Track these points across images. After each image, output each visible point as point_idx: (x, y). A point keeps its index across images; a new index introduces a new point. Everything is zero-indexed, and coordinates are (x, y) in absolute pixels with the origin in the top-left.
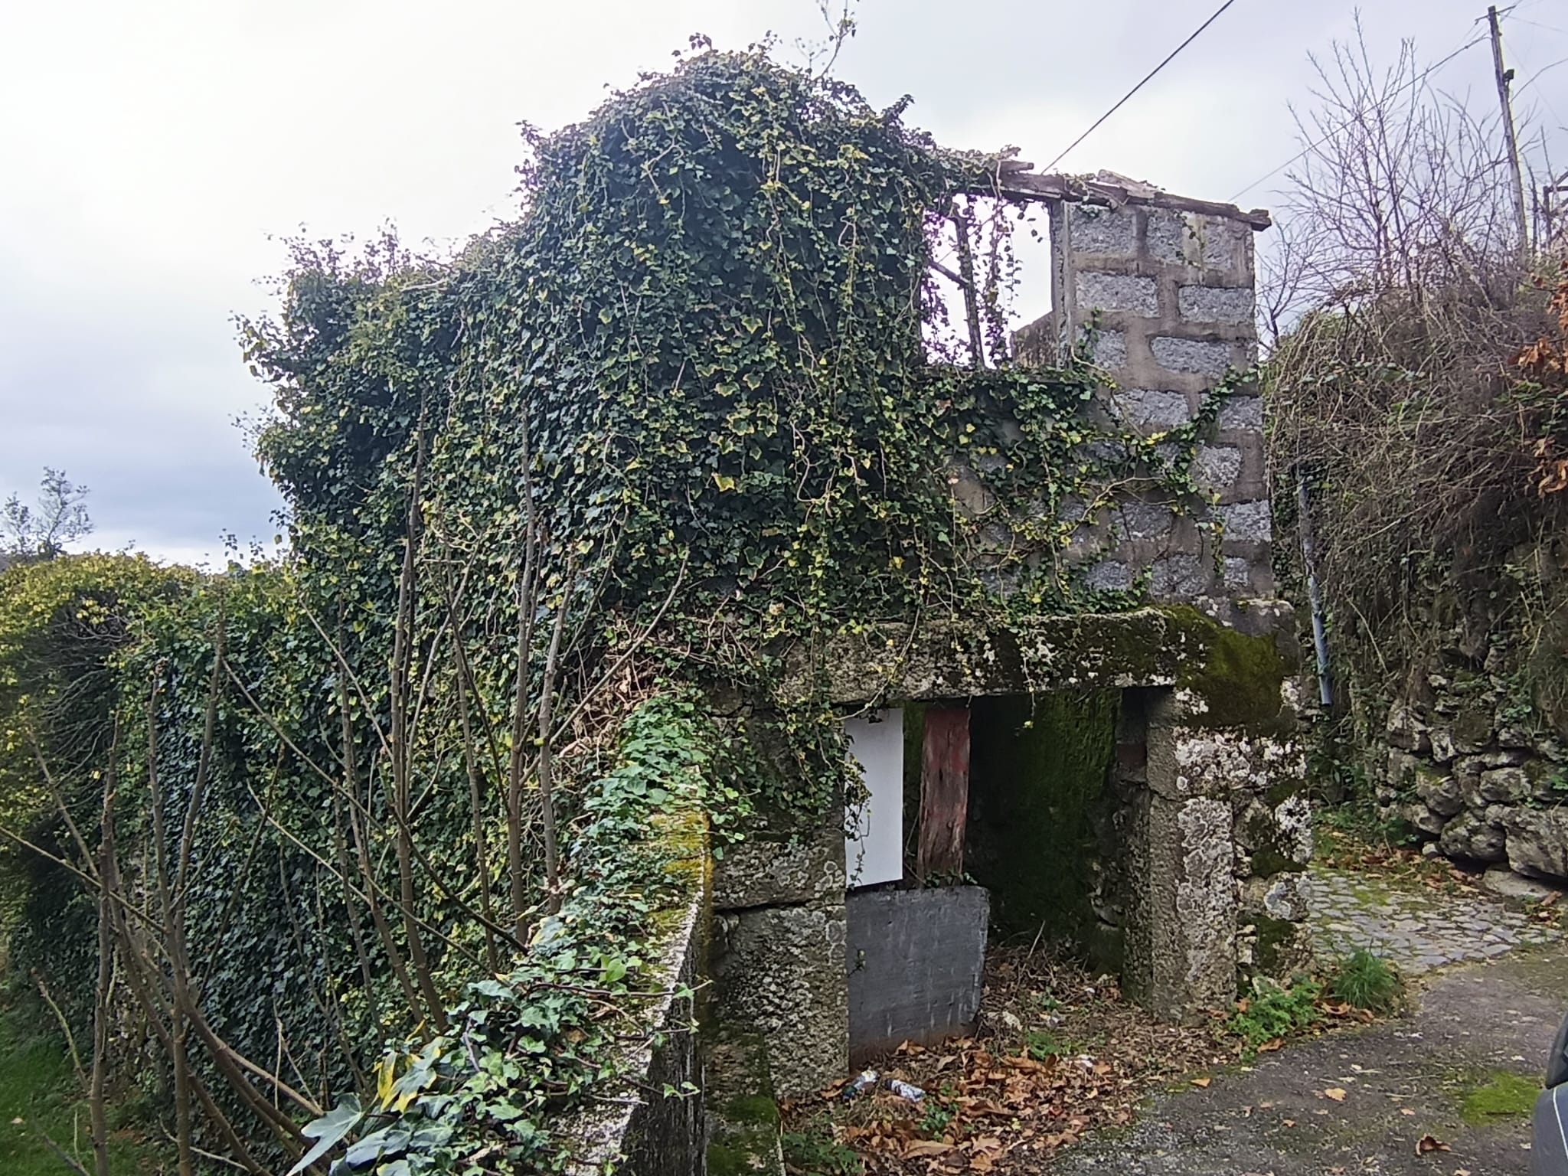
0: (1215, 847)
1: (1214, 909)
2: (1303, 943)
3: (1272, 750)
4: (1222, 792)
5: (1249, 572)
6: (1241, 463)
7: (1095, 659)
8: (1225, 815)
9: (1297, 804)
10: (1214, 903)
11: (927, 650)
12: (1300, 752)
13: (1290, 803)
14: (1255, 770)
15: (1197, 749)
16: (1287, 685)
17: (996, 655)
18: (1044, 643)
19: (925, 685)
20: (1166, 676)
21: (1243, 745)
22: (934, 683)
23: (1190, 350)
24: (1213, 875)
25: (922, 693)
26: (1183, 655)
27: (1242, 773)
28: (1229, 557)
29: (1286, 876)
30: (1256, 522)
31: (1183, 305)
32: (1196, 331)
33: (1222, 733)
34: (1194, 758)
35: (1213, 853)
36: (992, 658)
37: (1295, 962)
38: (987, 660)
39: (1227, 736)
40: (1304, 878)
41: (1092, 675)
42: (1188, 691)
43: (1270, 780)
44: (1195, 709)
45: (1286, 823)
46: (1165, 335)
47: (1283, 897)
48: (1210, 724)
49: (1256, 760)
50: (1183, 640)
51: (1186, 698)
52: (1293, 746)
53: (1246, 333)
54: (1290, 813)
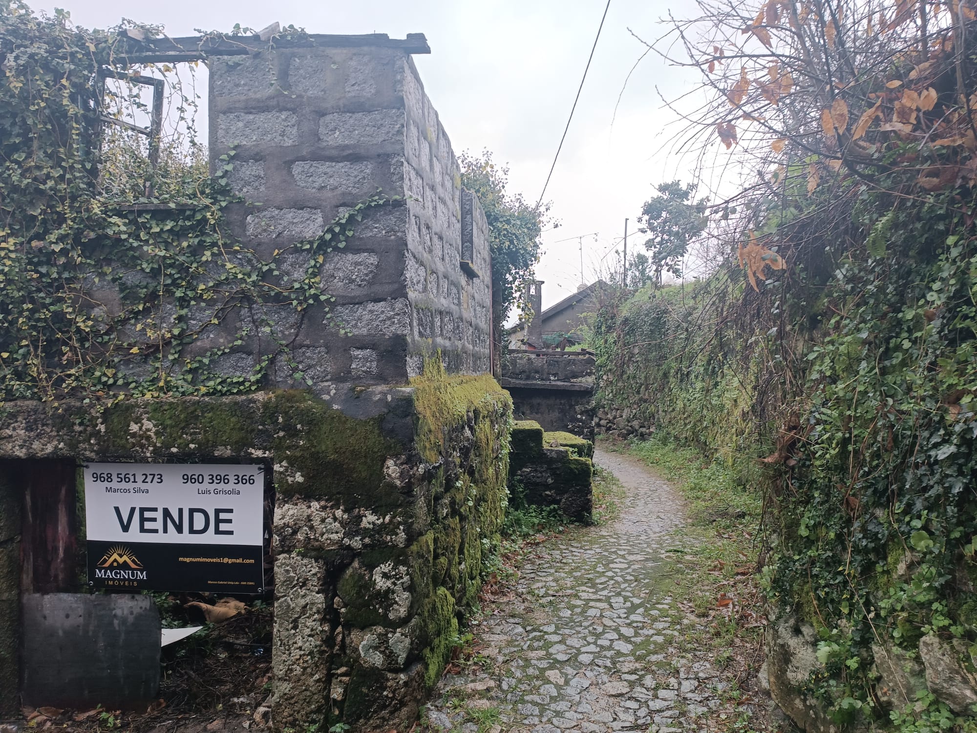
0: (304, 596)
1: (300, 648)
2: (394, 692)
3: (369, 519)
4: (314, 551)
5: (378, 361)
6: (377, 266)
7: (195, 433)
8: (314, 571)
9: (394, 569)
10: (300, 644)
11: (50, 422)
12: (400, 523)
13: (385, 568)
14: (349, 535)
15: (291, 512)
16: (390, 463)
17: (106, 428)
18: (149, 419)
19: (50, 448)
20: (265, 449)
21: (339, 513)
22: (56, 447)
23: (328, 170)
24: (301, 620)
25: (48, 454)
26: (281, 434)
27: (334, 537)
28: (358, 348)
29: (380, 629)
30: (389, 318)
31: (322, 130)
32: (334, 153)
33: (318, 500)
34: (286, 520)
35: (302, 602)
36: (103, 430)
37: (384, 707)
38: (99, 431)
39: (323, 503)
40: (398, 635)
41: (192, 446)
42: (284, 463)
43: (365, 546)
44: (290, 479)
45: (381, 584)
46: (303, 159)
47: (376, 648)
48: (306, 493)
49: (352, 527)
50: (281, 420)
51: (282, 469)
52: (393, 517)
53: (389, 149)
54: (385, 576)
